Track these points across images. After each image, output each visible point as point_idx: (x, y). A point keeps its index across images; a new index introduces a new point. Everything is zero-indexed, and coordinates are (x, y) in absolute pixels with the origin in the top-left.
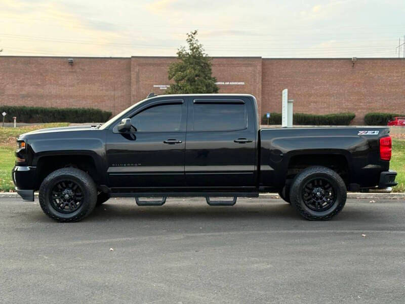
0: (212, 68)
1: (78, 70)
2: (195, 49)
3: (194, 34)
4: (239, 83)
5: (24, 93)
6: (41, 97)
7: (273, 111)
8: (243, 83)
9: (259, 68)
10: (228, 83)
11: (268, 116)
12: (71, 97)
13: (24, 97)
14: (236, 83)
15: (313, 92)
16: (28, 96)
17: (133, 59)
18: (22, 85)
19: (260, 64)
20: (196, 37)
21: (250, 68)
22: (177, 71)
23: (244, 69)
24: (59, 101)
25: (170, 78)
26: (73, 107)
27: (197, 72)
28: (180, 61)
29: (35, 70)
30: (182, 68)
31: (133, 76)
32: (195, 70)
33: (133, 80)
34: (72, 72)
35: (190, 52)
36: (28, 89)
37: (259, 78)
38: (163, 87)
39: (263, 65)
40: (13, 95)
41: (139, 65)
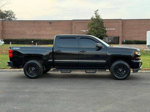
0: (104, 23)
1: (53, 25)
2: (98, 17)
3: (97, 11)
4: (113, 29)
5: (33, 34)
6: (39, 35)
7: (126, 39)
8: (114, 29)
9: (121, 23)
10: (109, 29)
11: (124, 41)
12: (50, 35)
13: (33, 35)
14: (112, 29)
15: (141, 32)
16: (35, 35)
17: (73, 21)
18: (33, 31)
19: (121, 22)
20: (98, 12)
21: (117, 23)
22: (91, 25)
23: (115, 24)
24: (46, 37)
25: (88, 28)
26: (51, 39)
27: (99, 25)
28: (92, 21)
29: (37, 25)
30: (93, 24)
31: (73, 27)
32: (98, 24)
33: (73, 29)
34: (51, 26)
35: (95, 18)
36: (35, 32)
37: (121, 27)
38: (84, 31)
39: (122, 22)
40: (29, 35)
41: (76, 23)
